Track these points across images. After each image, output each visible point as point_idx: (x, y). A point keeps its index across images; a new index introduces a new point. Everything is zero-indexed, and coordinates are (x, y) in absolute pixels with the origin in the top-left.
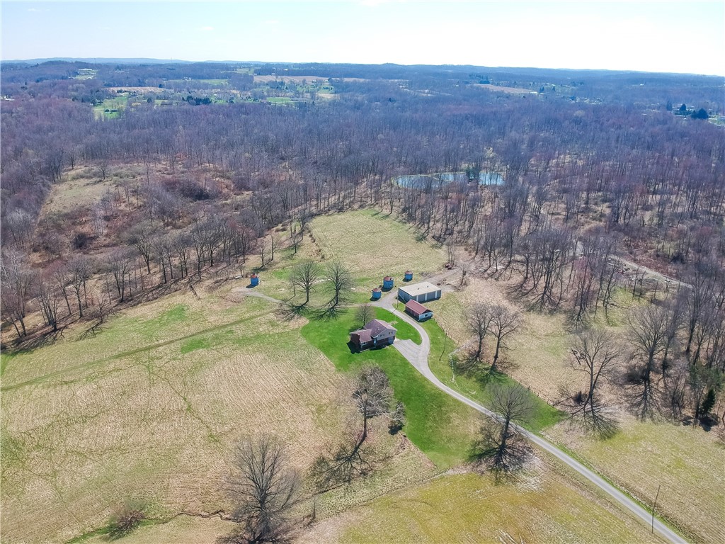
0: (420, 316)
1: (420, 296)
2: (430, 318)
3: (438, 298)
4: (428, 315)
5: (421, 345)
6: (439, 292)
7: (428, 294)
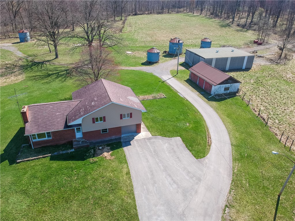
0: (213, 88)
1: (217, 60)
2: (233, 95)
3: (248, 69)
4: (231, 90)
5: (206, 160)
6: (251, 59)
7: (233, 59)
